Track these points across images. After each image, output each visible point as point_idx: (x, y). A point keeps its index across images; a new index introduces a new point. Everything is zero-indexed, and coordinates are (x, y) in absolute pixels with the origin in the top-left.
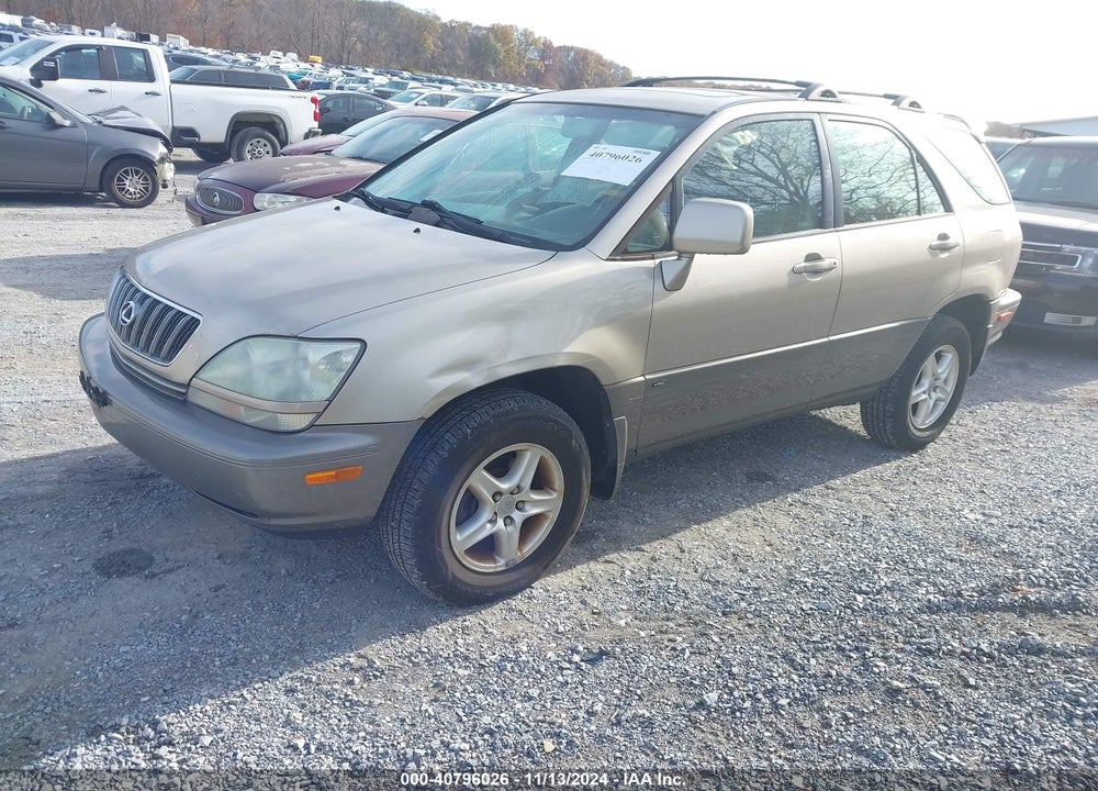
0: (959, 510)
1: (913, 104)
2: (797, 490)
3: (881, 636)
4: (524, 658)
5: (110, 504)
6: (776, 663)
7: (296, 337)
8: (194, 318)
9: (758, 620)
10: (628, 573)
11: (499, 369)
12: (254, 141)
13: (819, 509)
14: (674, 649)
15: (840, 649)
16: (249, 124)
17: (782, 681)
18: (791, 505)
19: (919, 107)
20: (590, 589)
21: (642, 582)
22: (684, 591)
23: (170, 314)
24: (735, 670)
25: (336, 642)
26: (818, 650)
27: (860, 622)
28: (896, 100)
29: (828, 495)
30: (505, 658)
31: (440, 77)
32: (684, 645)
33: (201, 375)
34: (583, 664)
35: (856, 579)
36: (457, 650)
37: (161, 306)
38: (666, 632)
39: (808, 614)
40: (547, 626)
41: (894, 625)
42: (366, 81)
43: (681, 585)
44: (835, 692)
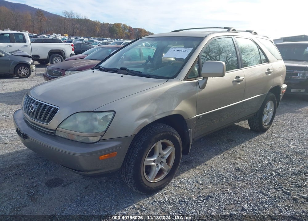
0: (289, 145)
1: (255, 33)
2: (242, 143)
3: (284, 183)
4: (186, 200)
5: (45, 165)
6: (259, 194)
7: (93, 112)
8: (56, 108)
9: (248, 182)
10: (206, 172)
11: (156, 117)
12: (56, 58)
13: (251, 148)
14: (228, 193)
15: (275, 188)
16: (54, 53)
17: (263, 200)
18: (243, 148)
19: (256, 33)
20: (197, 178)
21: (211, 174)
22: (224, 176)
23: (47, 108)
24: (248, 198)
25: (128, 201)
26: (269, 189)
27: (277, 180)
28: (250, 32)
29: (251, 144)
30: (181, 201)
31: (102, 38)
32: (231, 192)
33: (60, 126)
34: (204, 200)
35: (270, 167)
36: (165, 200)
37: (44, 105)
38: (224, 188)
39: (261, 179)
40: (189, 190)
41: (286, 180)
42: (82, 40)
43: (222, 174)
44: (279, 201)
